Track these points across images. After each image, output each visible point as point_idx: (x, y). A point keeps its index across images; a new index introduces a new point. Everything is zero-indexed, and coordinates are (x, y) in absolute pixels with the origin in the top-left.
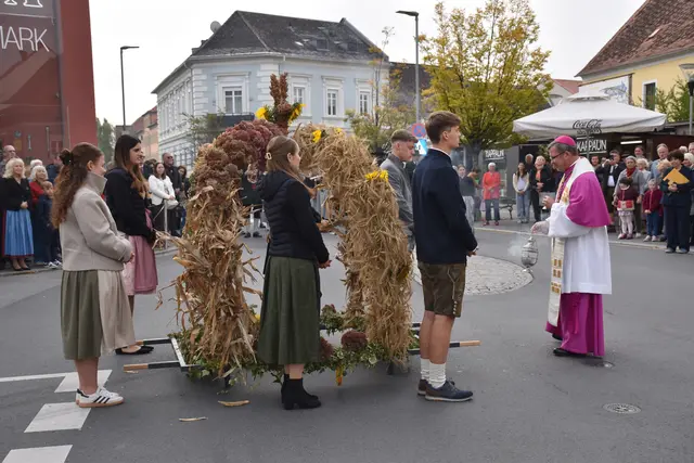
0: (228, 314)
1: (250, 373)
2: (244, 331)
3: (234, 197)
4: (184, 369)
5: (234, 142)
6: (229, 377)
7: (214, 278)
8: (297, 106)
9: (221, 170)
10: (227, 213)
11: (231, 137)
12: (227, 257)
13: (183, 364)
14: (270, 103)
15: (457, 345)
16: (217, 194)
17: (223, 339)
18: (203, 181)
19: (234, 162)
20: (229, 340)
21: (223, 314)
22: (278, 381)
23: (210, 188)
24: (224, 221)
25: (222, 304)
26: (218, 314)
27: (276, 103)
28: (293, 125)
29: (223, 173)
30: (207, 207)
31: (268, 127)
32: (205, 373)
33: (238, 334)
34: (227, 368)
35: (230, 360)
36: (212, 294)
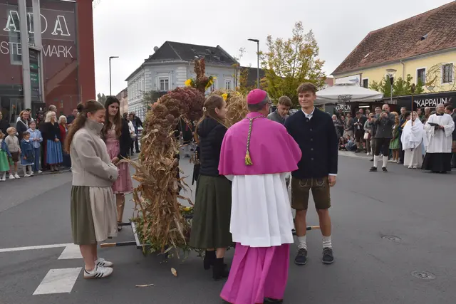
0: (168, 212)
1: (182, 250)
2: (178, 224)
3: (172, 136)
4: (139, 247)
5: (172, 100)
6: (167, 254)
7: (159, 190)
8: (211, 78)
9: (163, 118)
10: (167, 147)
11: (170, 97)
12: (167, 177)
13: (138, 244)
14: (194, 76)
15: (310, 229)
16: (161, 134)
17: (164, 228)
18: (151, 126)
19: (172, 113)
20: (168, 229)
21: (164, 213)
22: (200, 256)
23: (156, 130)
24: (165, 152)
25: (163, 206)
26: (161, 213)
27: (198, 77)
28: (208, 90)
29: (164, 120)
30: (154, 143)
31: (193, 91)
32: (153, 250)
33: (174, 225)
34: (166, 247)
35: (169, 241)
36: (157, 199)
